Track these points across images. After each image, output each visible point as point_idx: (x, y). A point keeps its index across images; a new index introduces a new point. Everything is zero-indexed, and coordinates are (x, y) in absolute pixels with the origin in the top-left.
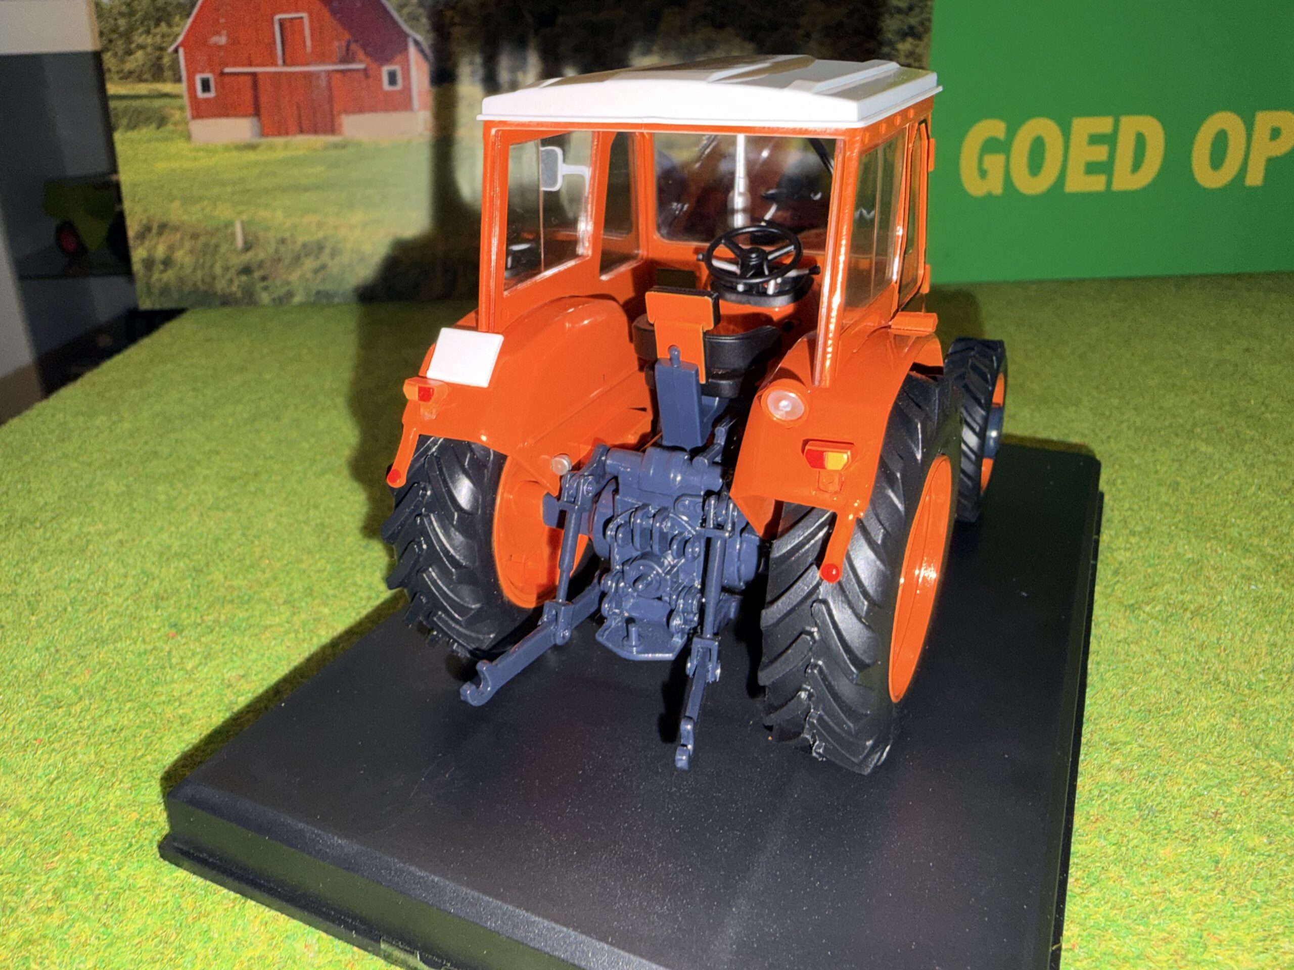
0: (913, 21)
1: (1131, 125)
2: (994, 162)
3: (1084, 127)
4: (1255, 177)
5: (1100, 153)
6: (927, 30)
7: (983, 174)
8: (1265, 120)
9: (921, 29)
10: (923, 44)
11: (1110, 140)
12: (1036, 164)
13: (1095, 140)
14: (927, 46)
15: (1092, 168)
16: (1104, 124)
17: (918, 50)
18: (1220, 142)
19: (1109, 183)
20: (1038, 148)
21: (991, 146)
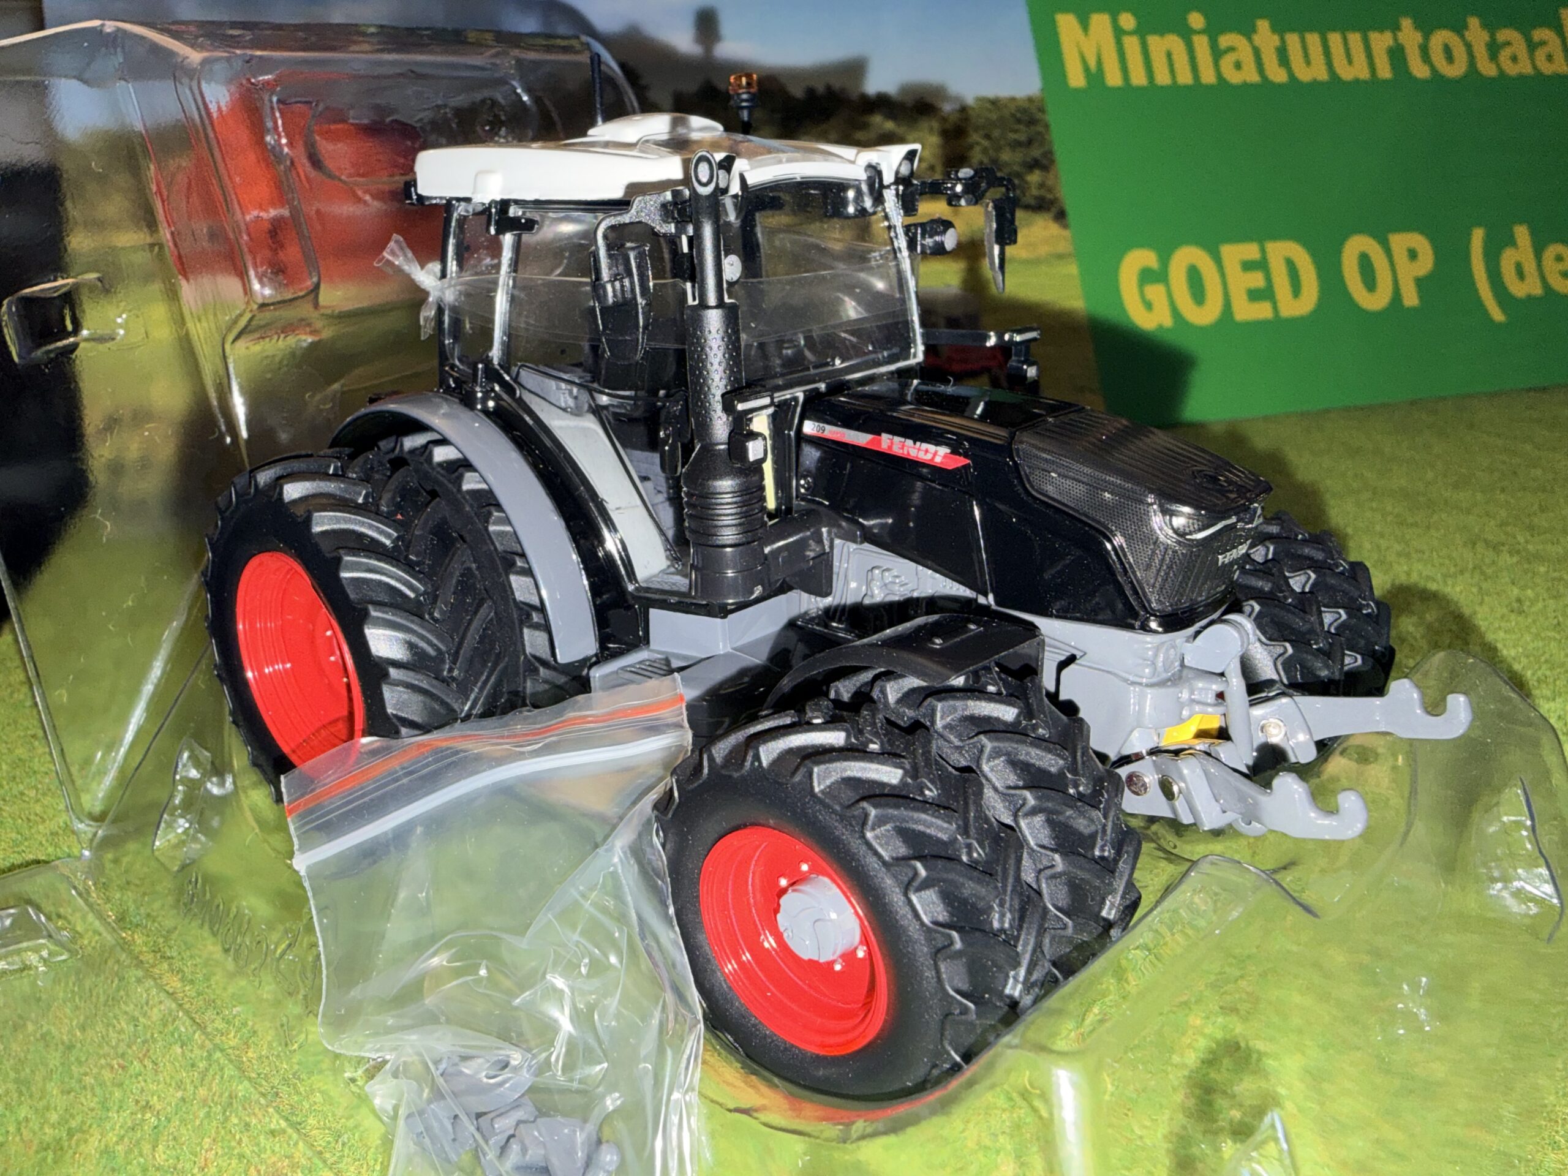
0: (1036, 152)
1: (1280, 251)
2: (1156, 292)
3: (1234, 253)
4: (1411, 298)
5: (1257, 280)
6: (1052, 162)
7: (1149, 306)
8: (1400, 242)
9: (1045, 162)
10: (1051, 175)
11: (1261, 265)
12: (1198, 293)
13: (1248, 266)
14: (1056, 177)
15: (1255, 295)
16: (1250, 251)
17: (1049, 183)
18: (1366, 265)
19: (1275, 308)
20: (1195, 278)
21: (1147, 276)
